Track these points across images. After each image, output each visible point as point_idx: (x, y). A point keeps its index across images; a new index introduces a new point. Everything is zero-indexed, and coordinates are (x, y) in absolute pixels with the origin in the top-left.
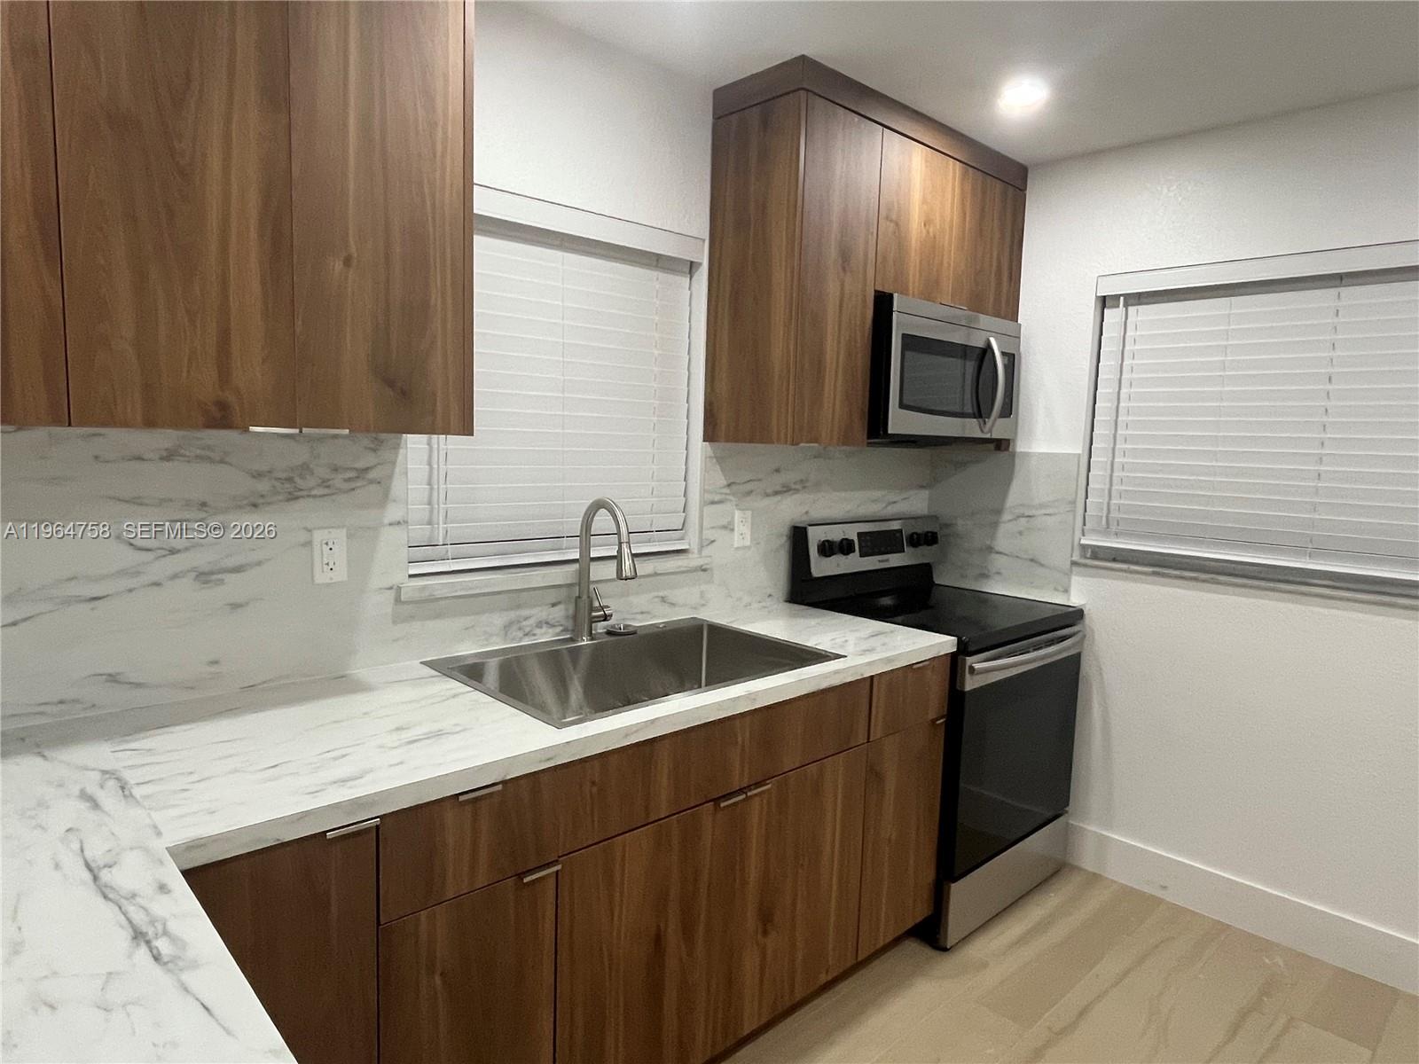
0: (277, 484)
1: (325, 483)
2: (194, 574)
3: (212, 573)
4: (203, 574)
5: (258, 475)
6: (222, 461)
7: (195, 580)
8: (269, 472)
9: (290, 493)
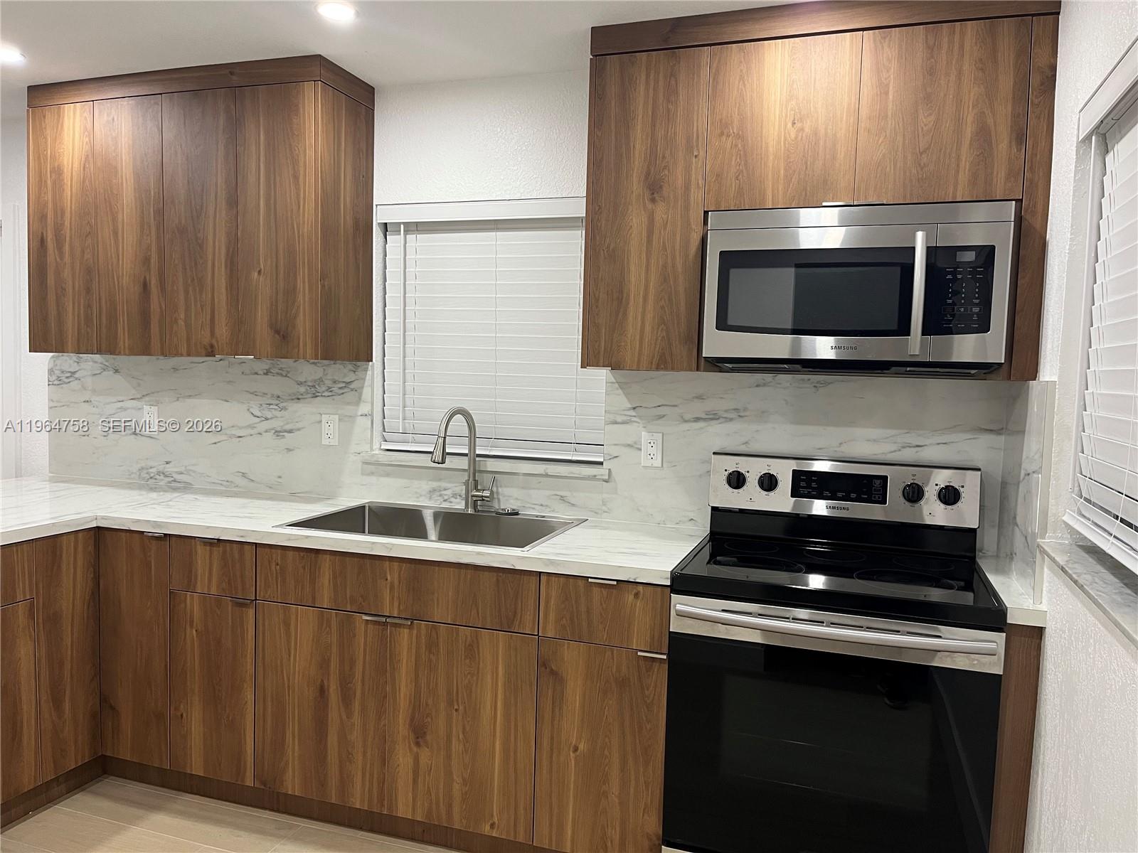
0: (308, 388)
1: (329, 389)
2: (274, 431)
3: (280, 432)
4: (276, 432)
5: (300, 384)
6: (286, 376)
7: (274, 433)
8: (305, 382)
9: (314, 394)
